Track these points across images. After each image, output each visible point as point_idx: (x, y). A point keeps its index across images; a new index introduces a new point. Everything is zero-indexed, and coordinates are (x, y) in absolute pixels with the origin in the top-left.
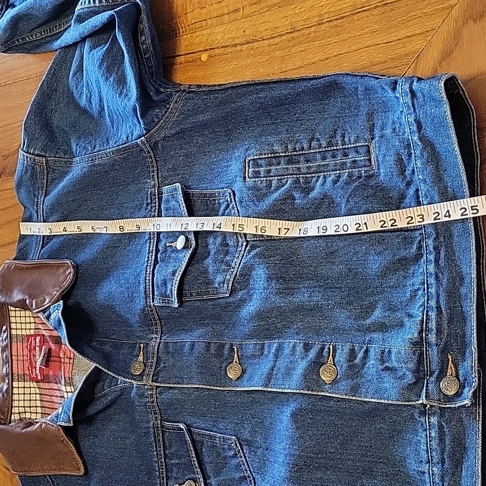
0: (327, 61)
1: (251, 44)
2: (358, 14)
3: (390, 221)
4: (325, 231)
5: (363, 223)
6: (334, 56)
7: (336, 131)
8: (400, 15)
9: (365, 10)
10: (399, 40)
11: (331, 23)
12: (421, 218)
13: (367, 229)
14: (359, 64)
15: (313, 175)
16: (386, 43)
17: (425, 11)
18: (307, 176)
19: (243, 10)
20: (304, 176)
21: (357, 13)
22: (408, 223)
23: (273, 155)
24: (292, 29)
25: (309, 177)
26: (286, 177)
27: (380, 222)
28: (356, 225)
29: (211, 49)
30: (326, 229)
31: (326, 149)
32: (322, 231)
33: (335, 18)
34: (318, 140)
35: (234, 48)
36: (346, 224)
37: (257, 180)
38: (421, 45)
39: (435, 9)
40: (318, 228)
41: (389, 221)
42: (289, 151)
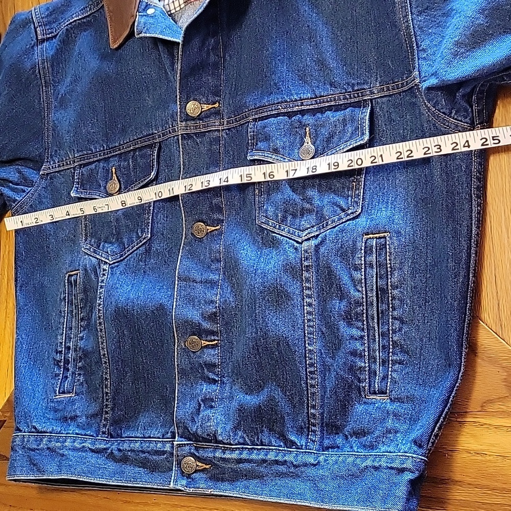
5: (379, 155)
7: (407, 353)
12: (438, 148)
13: (383, 161)
15: (365, 323)
18: (365, 315)
20: (365, 311)
22: (425, 154)
23: (389, 269)
25: (363, 317)
26: (364, 289)
30: (338, 165)
31: (391, 339)
32: (333, 167)
34: (400, 330)
36: (361, 157)
37: (363, 251)
42: (392, 291)
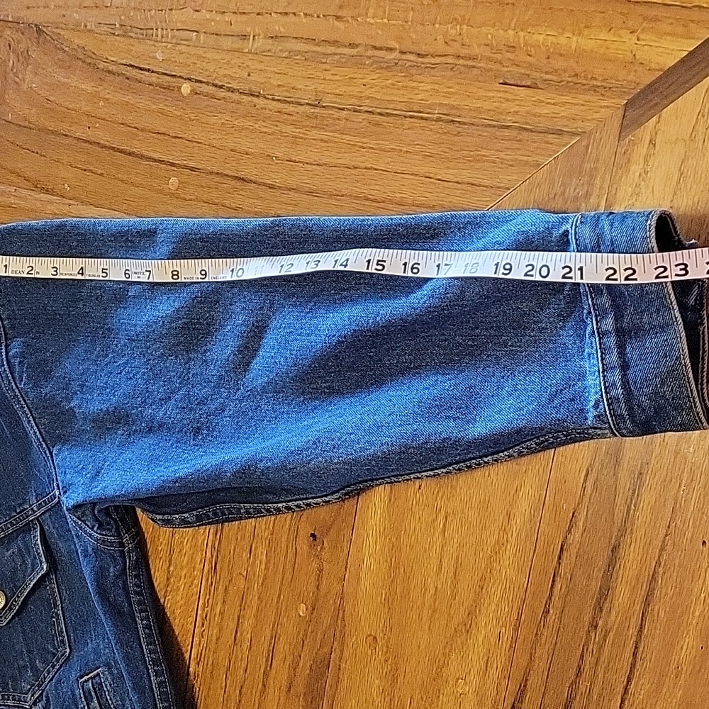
0: (354, 172)
1: (255, 99)
2: (412, 120)
3: (625, 270)
4: (507, 272)
5: (578, 267)
6: (366, 168)
8: (468, 146)
9: (422, 118)
10: (457, 182)
11: (371, 117)
12: (681, 269)
13: (582, 278)
14: (397, 195)
16: (439, 180)
17: (502, 155)
19: (253, 39)
21: (411, 117)
22: (657, 277)
24: (316, 100)
27: (607, 270)
28: (563, 268)
29: (197, 81)
30: (510, 270)
32: (502, 271)
33: (378, 110)
35: (230, 94)
36: (548, 264)
38: (485, 203)
39: (516, 160)
40: (497, 265)
41: (622, 271)
